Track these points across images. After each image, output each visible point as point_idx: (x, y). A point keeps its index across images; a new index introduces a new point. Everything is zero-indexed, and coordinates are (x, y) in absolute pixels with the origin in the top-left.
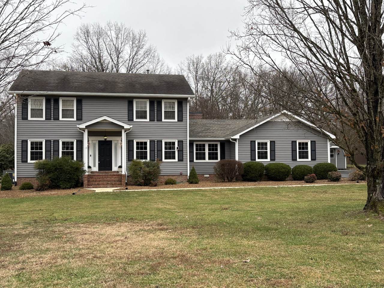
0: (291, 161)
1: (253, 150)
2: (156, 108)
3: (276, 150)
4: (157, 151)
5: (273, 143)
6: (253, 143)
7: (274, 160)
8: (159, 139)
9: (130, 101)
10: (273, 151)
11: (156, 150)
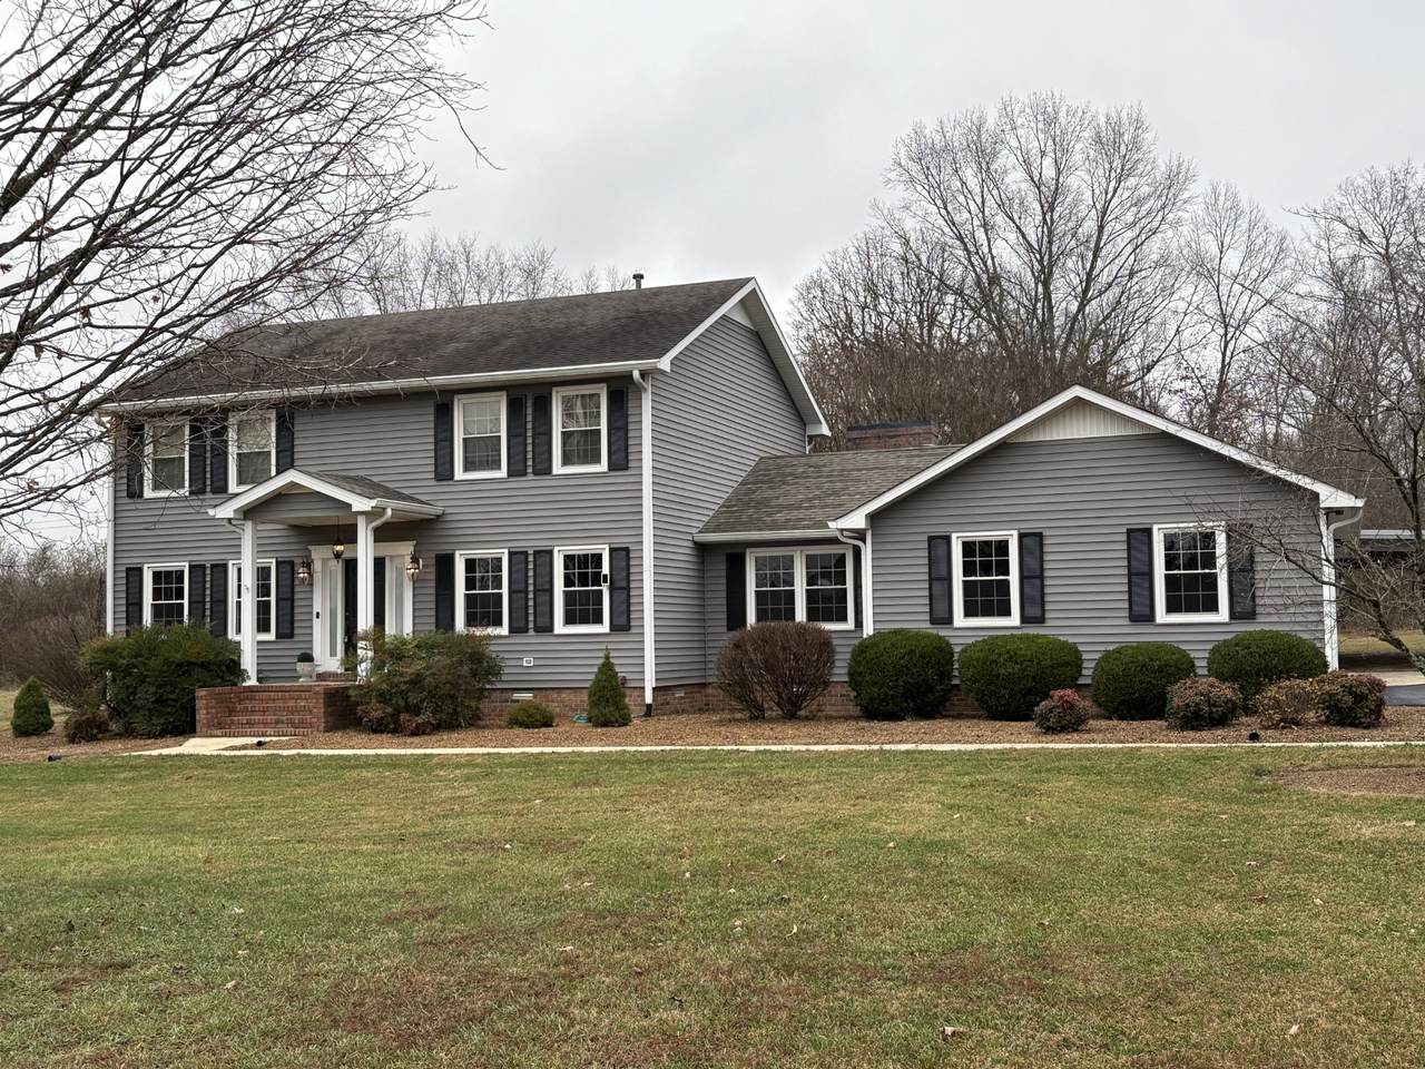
0: (1127, 622)
1: (939, 578)
2: (529, 426)
3: (1046, 574)
4: (535, 591)
5: (1033, 543)
6: (937, 546)
7: (1041, 620)
8: (542, 544)
9: (441, 405)
10: (1033, 577)
11: (531, 588)
